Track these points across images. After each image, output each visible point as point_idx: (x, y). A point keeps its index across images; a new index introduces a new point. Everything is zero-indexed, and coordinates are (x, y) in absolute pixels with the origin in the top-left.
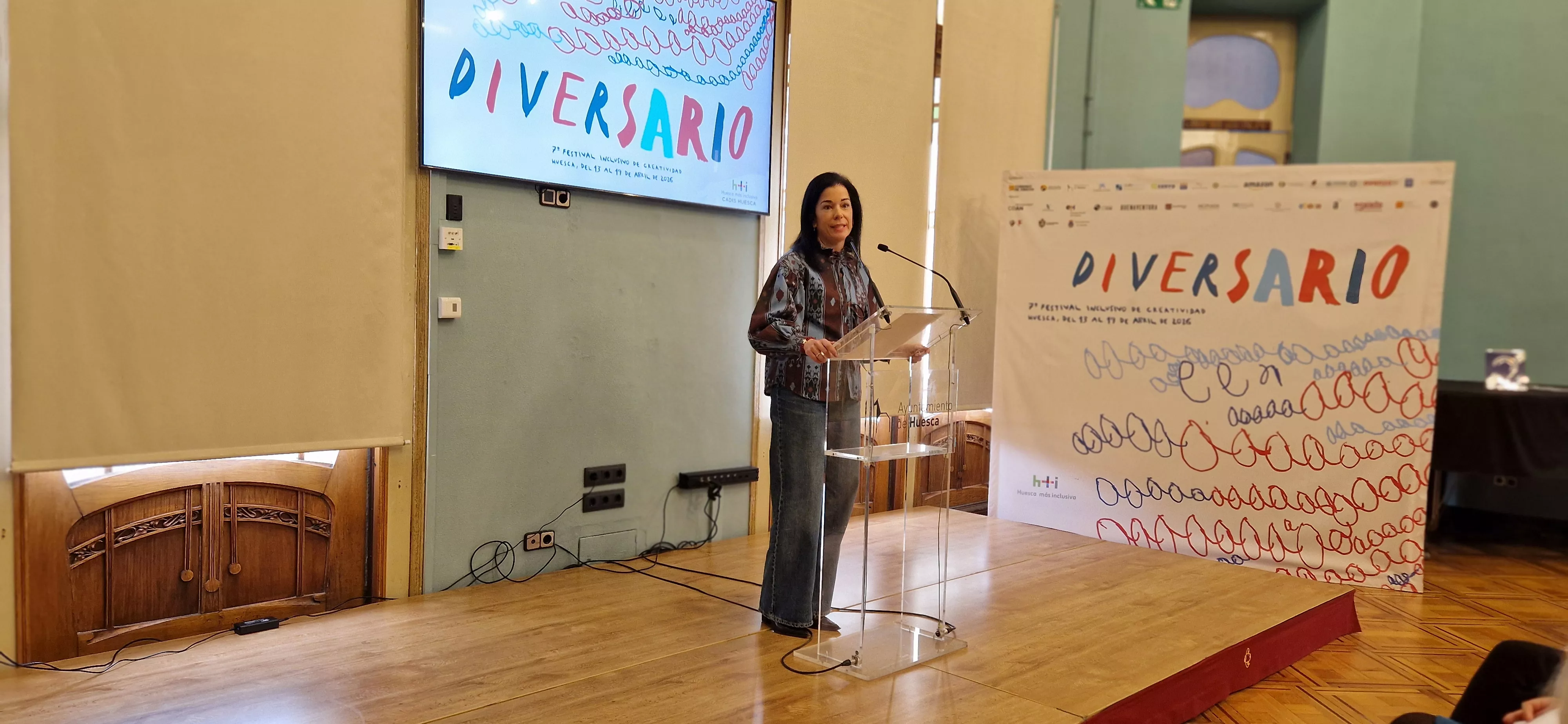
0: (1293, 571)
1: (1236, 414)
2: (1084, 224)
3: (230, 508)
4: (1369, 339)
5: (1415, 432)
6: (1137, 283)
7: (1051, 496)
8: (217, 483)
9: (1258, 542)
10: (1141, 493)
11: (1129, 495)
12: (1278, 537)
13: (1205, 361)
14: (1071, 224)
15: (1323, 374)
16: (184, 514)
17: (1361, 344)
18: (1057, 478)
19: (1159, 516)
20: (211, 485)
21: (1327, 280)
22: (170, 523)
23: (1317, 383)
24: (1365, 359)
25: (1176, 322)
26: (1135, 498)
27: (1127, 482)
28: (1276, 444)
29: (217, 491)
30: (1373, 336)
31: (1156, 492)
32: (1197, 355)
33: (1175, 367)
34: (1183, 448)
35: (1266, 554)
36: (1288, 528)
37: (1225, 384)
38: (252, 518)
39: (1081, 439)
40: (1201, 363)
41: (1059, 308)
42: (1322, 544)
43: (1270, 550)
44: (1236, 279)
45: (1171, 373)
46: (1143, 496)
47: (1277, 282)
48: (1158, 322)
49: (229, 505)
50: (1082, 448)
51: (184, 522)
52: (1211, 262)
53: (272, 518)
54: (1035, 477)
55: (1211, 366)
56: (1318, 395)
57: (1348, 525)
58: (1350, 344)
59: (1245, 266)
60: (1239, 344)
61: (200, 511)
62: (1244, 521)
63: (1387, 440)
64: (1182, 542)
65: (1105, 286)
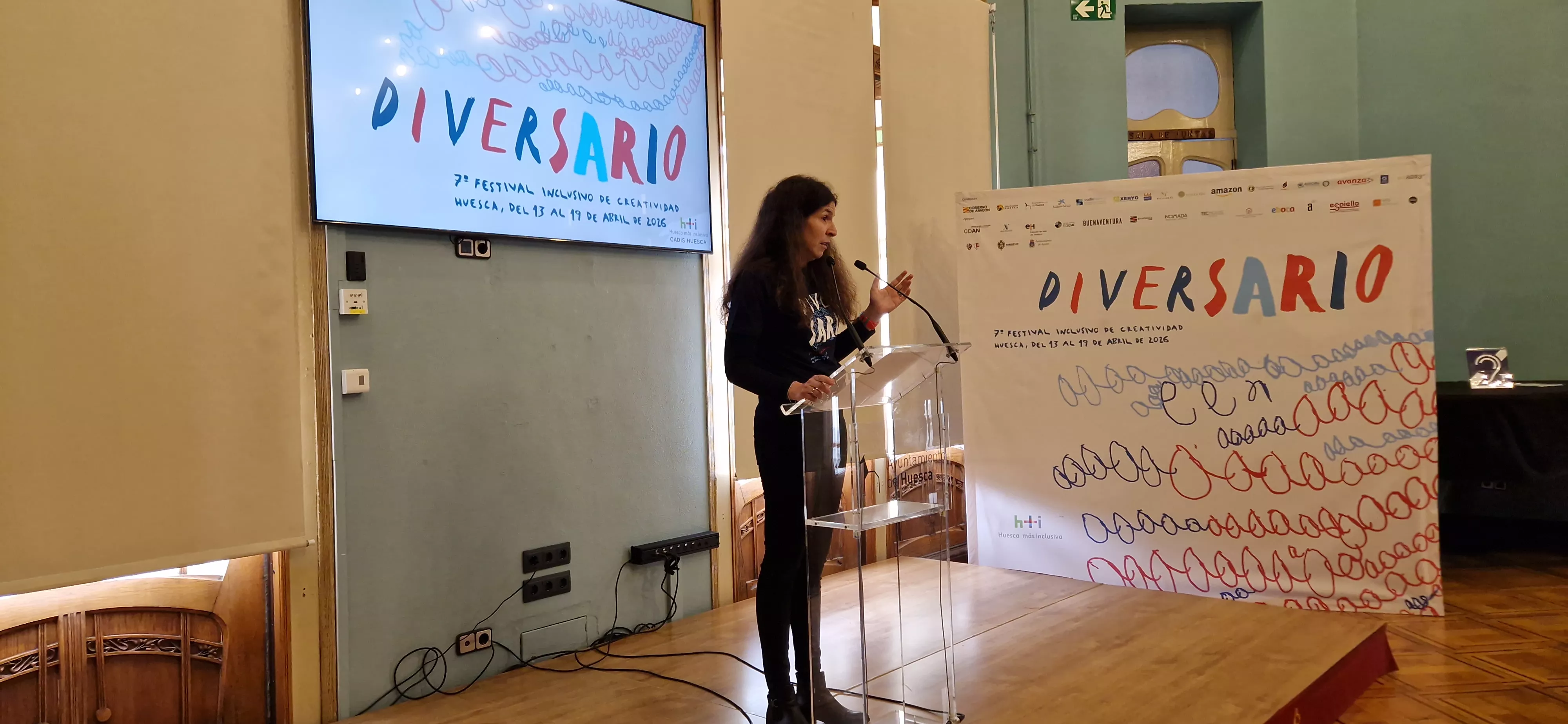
0: (1302, 602)
1: (1225, 434)
2: (1046, 243)
3: (95, 641)
4: (1359, 346)
5: (1418, 443)
6: (1107, 302)
7: (1035, 536)
8: (77, 613)
9: (1263, 573)
10: (1131, 527)
11: (1119, 530)
12: (1283, 565)
13: (1188, 380)
14: (1032, 244)
15: (1315, 387)
16: (37, 654)
17: (1351, 352)
18: (1040, 517)
19: (1153, 551)
20: (69, 616)
21: (1309, 287)
22: (19, 668)
23: (1308, 397)
24: (1357, 368)
25: (1152, 341)
26: (1126, 533)
27: (1116, 515)
28: (1272, 465)
29: (77, 622)
30: (1364, 342)
31: (1148, 525)
32: (1178, 374)
33: (1156, 389)
34: (1173, 475)
35: (1272, 585)
36: (1293, 555)
37: (1211, 405)
38: (123, 650)
39: (1063, 473)
40: (1184, 382)
41: (1027, 333)
42: (1331, 570)
43: (1276, 580)
44: (1211, 292)
45: (1151, 394)
46: (1134, 531)
47: (1256, 292)
48: (1134, 342)
49: (94, 638)
50: (1065, 483)
51: (37, 664)
52: (1185, 274)
53: (147, 649)
54: (1016, 517)
55: (1193, 384)
56: (1311, 408)
57: (1358, 547)
58: (1338, 352)
59: (1220, 277)
60: (1222, 361)
61: (57, 649)
62: (1246, 551)
63: (1388, 452)
64: (1180, 578)
65: (1074, 307)
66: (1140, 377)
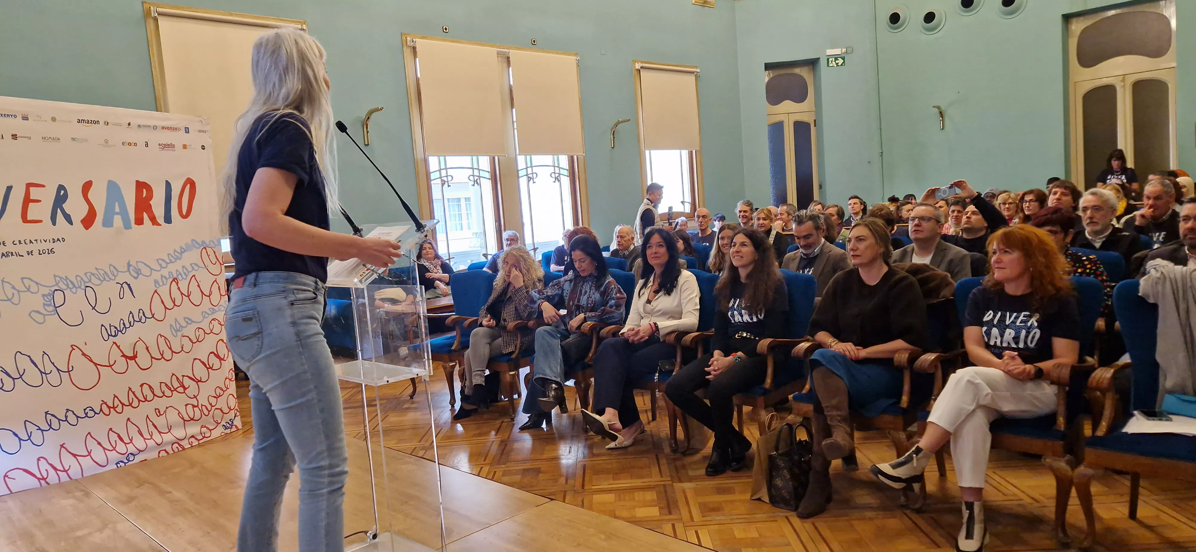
0: (169, 449)
1: (106, 329)
4: (183, 251)
9: (142, 435)
10: (41, 430)
11: (31, 435)
12: (154, 425)
13: (74, 287)
15: (161, 284)
17: (179, 256)
19: (61, 445)
21: (150, 206)
23: (158, 292)
24: (183, 267)
25: (41, 253)
26: (36, 436)
27: (26, 423)
28: (141, 348)
30: (185, 248)
31: (55, 424)
32: (65, 282)
33: (49, 297)
34: (71, 373)
35: (151, 443)
36: (159, 415)
37: (93, 306)
40: (71, 289)
42: (183, 419)
43: (151, 438)
44: (85, 209)
45: (46, 303)
46: (44, 433)
47: (117, 209)
48: (25, 254)
52: (62, 192)
55: (79, 290)
56: (160, 300)
57: (195, 397)
58: (172, 256)
59: (90, 196)
60: (98, 268)
62: (128, 421)
63: (205, 325)
64: (86, 462)
66: (34, 288)
